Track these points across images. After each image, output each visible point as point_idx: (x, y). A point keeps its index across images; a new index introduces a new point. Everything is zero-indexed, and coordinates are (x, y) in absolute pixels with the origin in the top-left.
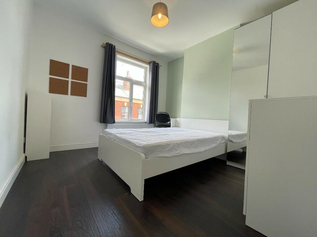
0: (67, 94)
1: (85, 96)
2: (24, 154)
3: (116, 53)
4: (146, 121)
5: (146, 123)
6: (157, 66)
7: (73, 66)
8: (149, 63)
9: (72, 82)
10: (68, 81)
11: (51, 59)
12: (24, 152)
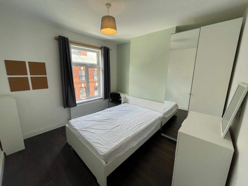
0: (29, 89)
1: (47, 87)
2: (2, 152)
3: (70, 44)
4: (102, 97)
5: (102, 99)
6: (107, 50)
7: (29, 62)
8: (101, 48)
9: (31, 77)
10: (27, 77)
11: (5, 60)
12: (2, 150)
